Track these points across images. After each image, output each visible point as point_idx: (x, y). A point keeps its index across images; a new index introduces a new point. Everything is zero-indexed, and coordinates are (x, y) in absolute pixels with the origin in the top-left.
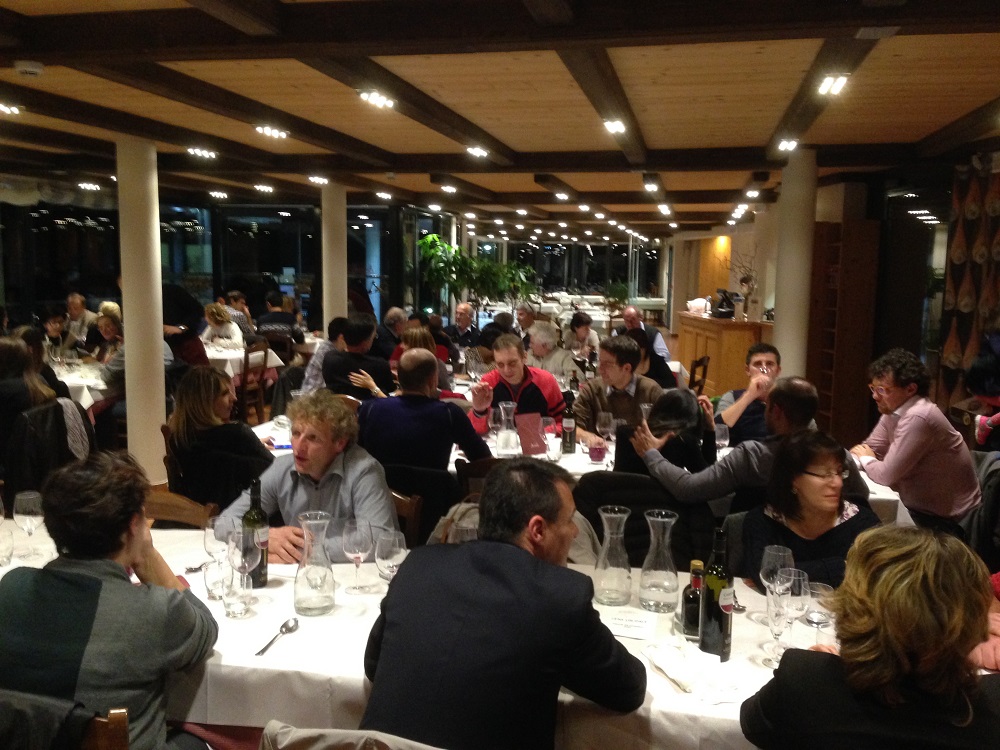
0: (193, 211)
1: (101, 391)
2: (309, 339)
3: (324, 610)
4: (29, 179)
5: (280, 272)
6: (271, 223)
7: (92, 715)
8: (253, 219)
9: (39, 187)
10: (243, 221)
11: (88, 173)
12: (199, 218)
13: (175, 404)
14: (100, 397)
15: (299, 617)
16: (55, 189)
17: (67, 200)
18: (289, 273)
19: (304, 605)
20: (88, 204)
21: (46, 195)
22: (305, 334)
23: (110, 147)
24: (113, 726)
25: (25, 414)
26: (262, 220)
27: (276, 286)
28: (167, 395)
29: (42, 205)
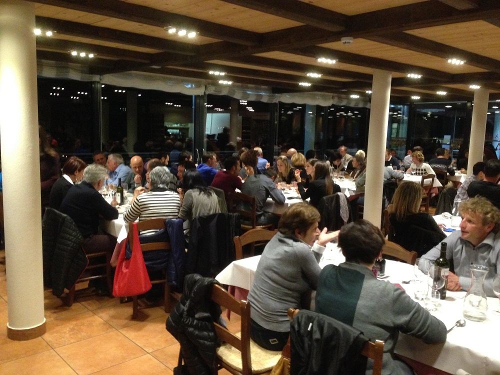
0: (399, 107)
1: (354, 191)
2: (457, 173)
3: (481, 320)
4: (329, 94)
5: (442, 137)
6: (439, 112)
7: (368, 339)
8: (430, 110)
9: (333, 98)
10: (424, 111)
11: (356, 90)
12: (402, 110)
13: (386, 200)
14: (353, 194)
15: (466, 320)
16: (340, 99)
17: (344, 103)
18: (447, 138)
19: (469, 314)
20: (352, 105)
21: (335, 102)
22: (455, 171)
23: (370, 77)
24: (377, 348)
25: (324, 198)
26: (434, 110)
27: (440, 145)
28: (383, 196)
29: (333, 106)
